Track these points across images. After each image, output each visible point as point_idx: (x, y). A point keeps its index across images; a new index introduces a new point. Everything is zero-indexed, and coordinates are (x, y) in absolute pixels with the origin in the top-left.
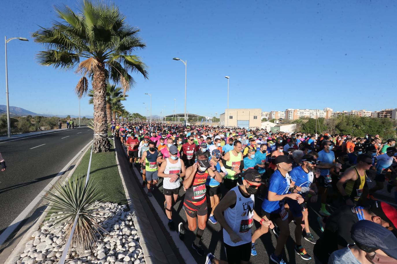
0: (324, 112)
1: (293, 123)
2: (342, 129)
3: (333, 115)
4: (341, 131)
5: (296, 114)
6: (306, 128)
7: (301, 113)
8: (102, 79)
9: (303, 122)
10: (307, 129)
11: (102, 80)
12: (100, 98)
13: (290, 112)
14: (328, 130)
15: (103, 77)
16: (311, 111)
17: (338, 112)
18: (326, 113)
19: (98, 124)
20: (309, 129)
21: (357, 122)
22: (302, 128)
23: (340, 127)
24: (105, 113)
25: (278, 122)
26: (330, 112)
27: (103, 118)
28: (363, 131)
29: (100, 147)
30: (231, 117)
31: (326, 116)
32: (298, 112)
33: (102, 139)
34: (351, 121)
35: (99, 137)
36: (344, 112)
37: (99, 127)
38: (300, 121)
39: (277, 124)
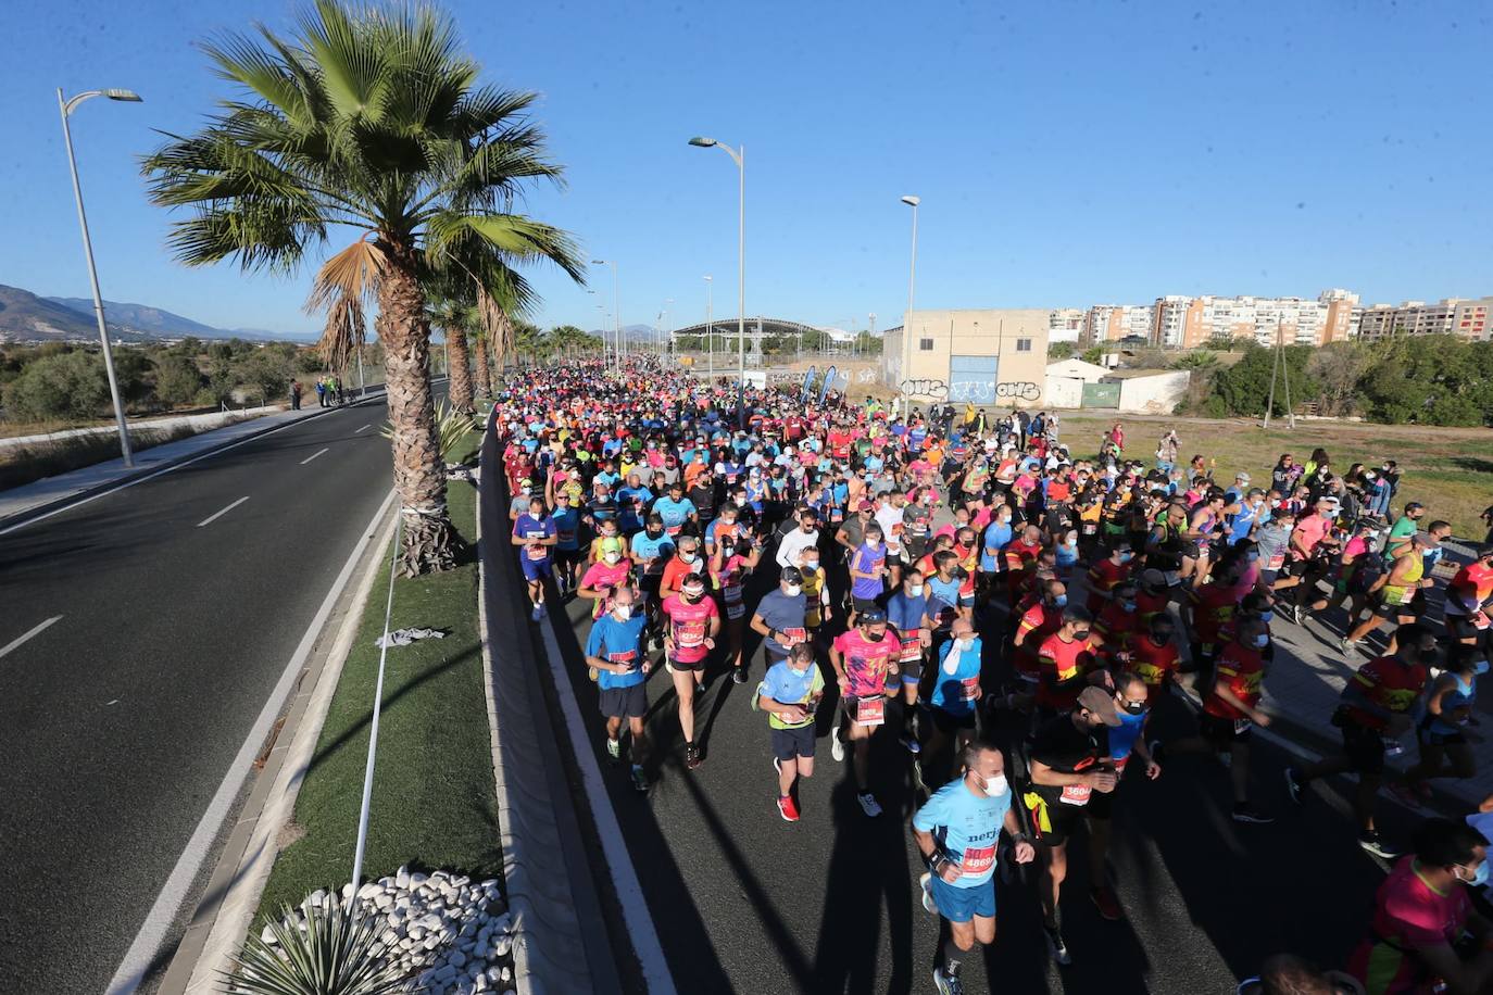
0: (1317, 310)
1: (1177, 367)
2: (1383, 392)
3: (1356, 321)
4: (1380, 400)
5: (1197, 319)
6: (1230, 388)
7: (1217, 313)
8: (410, 306)
9: (1219, 364)
10: (1233, 392)
11: (410, 312)
12: (409, 379)
13: (1174, 310)
14: (1324, 396)
15: (414, 297)
16: (1262, 305)
17: (1380, 307)
18: (1327, 310)
19: (410, 474)
20: (1240, 394)
21: (1454, 365)
22: (1213, 388)
23: (1375, 384)
24: (431, 433)
25: (1114, 359)
26: (1345, 308)
27: (426, 451)
28: (1475, 400)
29: (422, 557)
30: (927, 345)
31: (1325, 323)
32: (1206, 309)
33: (429, 528)
34: (1430, 362)
35: (416, 520)
36: (1407, 305)
37: (414, 486)
38: (1206, 358)
39: (1112, 368)
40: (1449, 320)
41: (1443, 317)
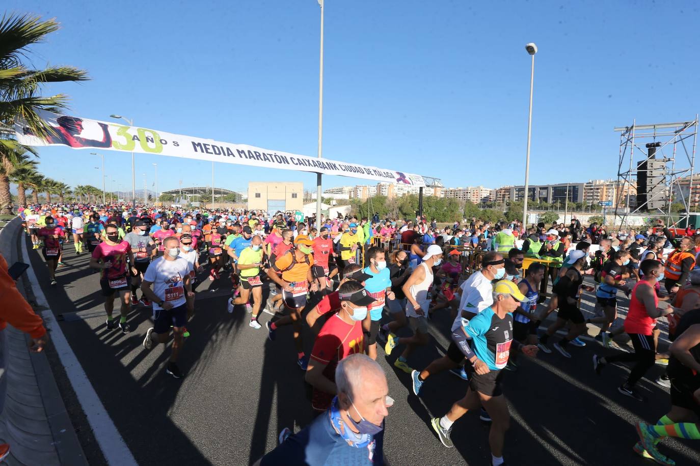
2: (404, 212)
5: (392, 191)
7: (399, 189)
13: (384, 187)
14: (391, 213)
23: (403, 209)
30: (258, 195)
39: (334, 206)
40: (469, 194)
41: (467, 193)
